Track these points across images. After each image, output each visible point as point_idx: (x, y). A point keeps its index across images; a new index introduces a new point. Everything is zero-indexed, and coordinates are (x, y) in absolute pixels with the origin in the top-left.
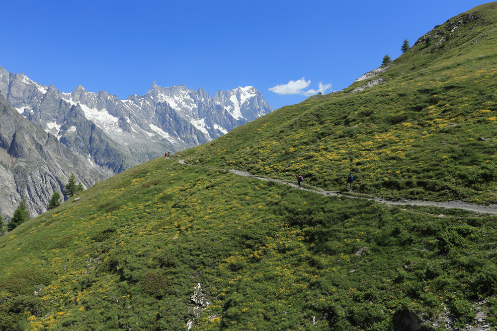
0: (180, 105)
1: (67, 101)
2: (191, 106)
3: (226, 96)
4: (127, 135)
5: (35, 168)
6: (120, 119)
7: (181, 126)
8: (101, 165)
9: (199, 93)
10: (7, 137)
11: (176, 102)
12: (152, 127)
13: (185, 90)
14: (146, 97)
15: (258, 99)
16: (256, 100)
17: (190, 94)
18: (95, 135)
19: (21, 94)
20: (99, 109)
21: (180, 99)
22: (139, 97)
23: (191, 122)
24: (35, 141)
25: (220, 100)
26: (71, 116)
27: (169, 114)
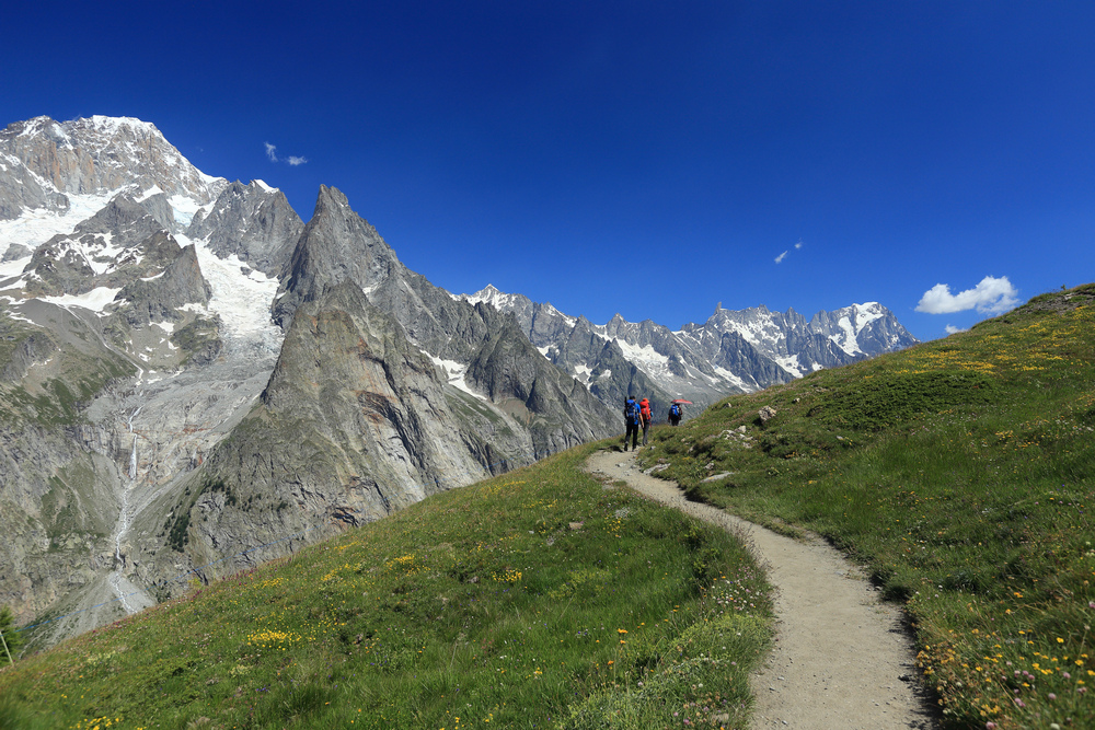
0: (758, 336)
1: (601, 336)
2: (776, 337)
3: (832, 319)
4: (680, 381)
5: (557, 426)
6: (670, 359)
7: (760, 367)
9: (787, 317)
10: (525, 385)
11: (753, 332)
12: (720, 371)
13: (766, 314)
14: (708, 326)
15: (887, 321)
16: (884, 324)
17: (774, 319)
18: (636, 383)
19: (546, 330)
20: (642, 346)
21: (758, 327)
22: (697, 326)
23: (776, 362)
24: (558, 390)
25: (822, 326)
26: (605, 355)
27: (742, 350)
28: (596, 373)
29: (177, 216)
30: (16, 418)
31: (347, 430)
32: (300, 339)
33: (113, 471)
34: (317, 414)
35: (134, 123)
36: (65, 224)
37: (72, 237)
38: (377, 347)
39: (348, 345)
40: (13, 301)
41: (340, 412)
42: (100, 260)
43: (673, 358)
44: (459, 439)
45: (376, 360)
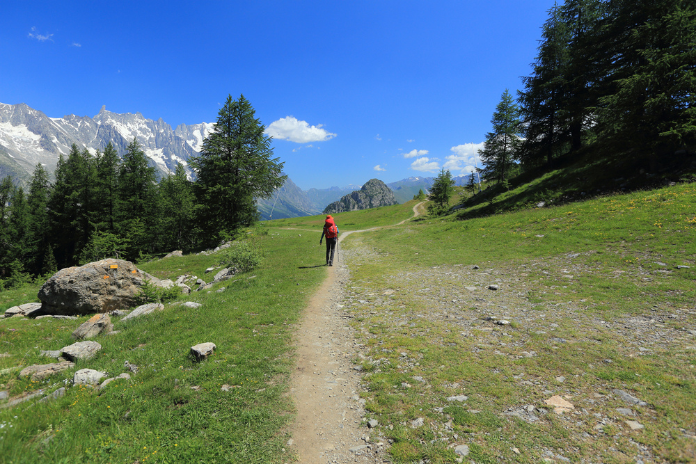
0: (134, 133)
4: (49, 155)
6: (42, 137)
9: (158, 124)
13: (141, 119)
17: (147, 124)
20: (15, 124)
21: (135, 127)
25: (183, 134)
27: (114, 139)
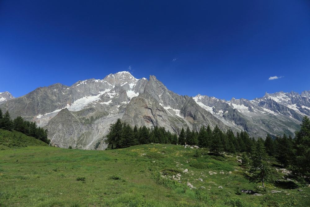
0: (280, 100)
2: (287, 99)
4: (252, 113)
5: (200, 124)
7: (280, 108)
8: (238, 124)
9: (291, 94)
10: (193, 114)
11: (279, 99)
12: (265, 109)
13: (283, 93)
17: (286, 95)
18: (235, 114)
21: (281, 97)
22: (258, 98)
23: (288, 107)
24: (202, 115)
25: (306, 95)
26: (226, 107)
27: (273, 104)
28: (224, 112)
29: (130, 87)
30: (79, 122)
31: (139, 124)
32: (131, 105)
33: (95, 133)
34: (132, 121)
35: (125, 72)
36: (109, 90)
37: (108, 92)
38: (150, 106)
39: (142, 105)
40: (95, 104)
41: (137, 120)
42: (112, 96)
43: (250, 107)
44: (170, 127)
45: (149, 108)
